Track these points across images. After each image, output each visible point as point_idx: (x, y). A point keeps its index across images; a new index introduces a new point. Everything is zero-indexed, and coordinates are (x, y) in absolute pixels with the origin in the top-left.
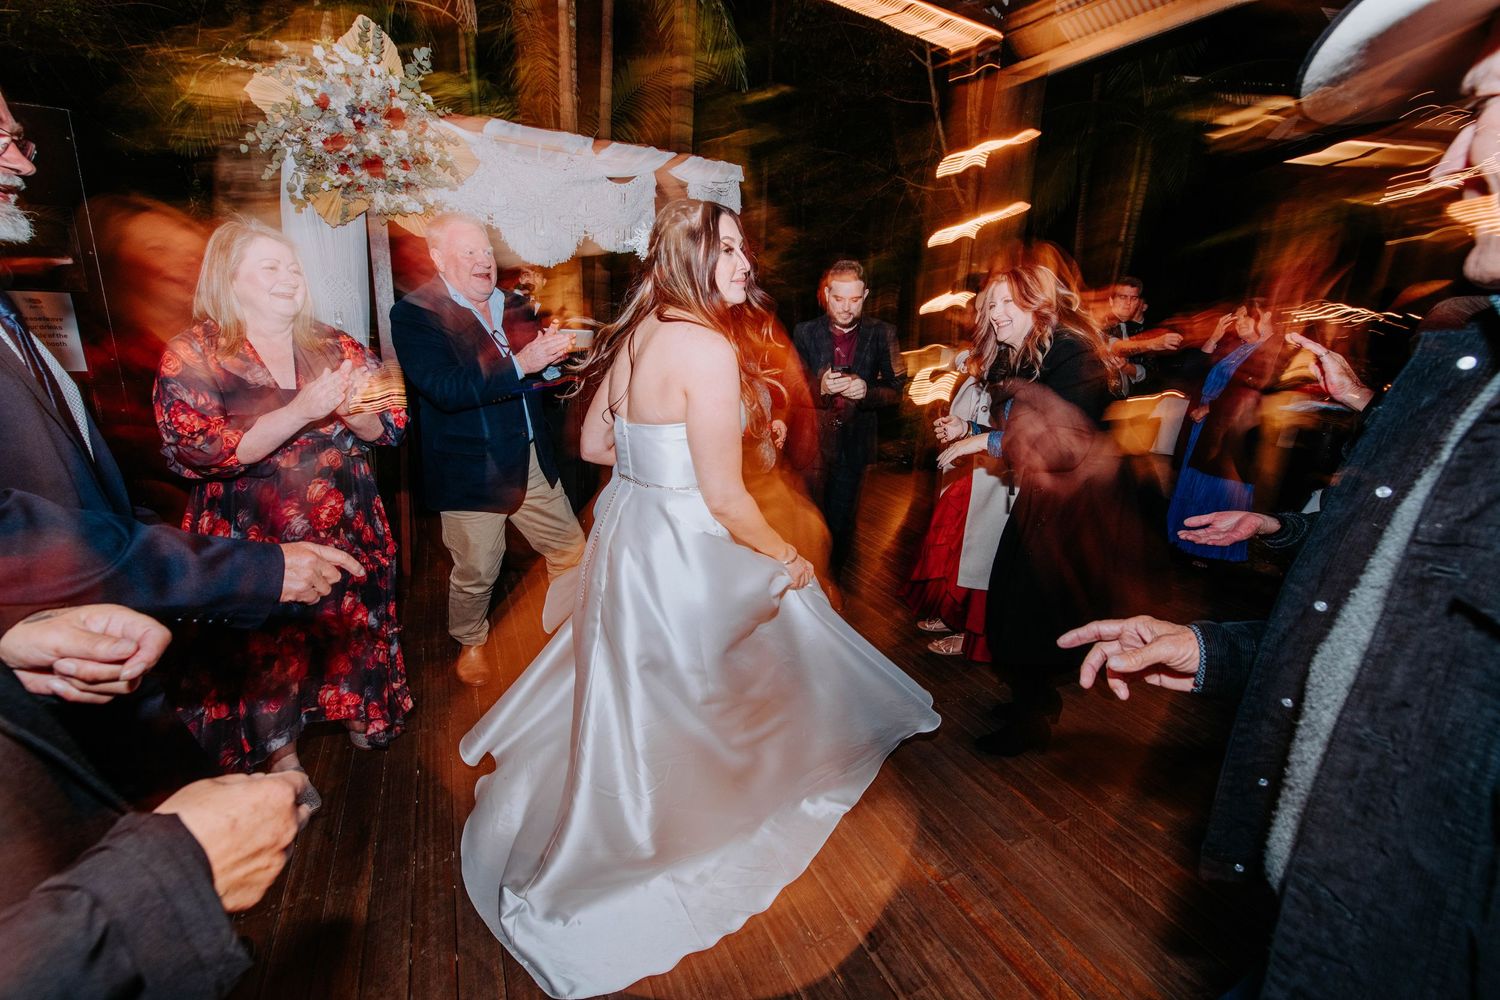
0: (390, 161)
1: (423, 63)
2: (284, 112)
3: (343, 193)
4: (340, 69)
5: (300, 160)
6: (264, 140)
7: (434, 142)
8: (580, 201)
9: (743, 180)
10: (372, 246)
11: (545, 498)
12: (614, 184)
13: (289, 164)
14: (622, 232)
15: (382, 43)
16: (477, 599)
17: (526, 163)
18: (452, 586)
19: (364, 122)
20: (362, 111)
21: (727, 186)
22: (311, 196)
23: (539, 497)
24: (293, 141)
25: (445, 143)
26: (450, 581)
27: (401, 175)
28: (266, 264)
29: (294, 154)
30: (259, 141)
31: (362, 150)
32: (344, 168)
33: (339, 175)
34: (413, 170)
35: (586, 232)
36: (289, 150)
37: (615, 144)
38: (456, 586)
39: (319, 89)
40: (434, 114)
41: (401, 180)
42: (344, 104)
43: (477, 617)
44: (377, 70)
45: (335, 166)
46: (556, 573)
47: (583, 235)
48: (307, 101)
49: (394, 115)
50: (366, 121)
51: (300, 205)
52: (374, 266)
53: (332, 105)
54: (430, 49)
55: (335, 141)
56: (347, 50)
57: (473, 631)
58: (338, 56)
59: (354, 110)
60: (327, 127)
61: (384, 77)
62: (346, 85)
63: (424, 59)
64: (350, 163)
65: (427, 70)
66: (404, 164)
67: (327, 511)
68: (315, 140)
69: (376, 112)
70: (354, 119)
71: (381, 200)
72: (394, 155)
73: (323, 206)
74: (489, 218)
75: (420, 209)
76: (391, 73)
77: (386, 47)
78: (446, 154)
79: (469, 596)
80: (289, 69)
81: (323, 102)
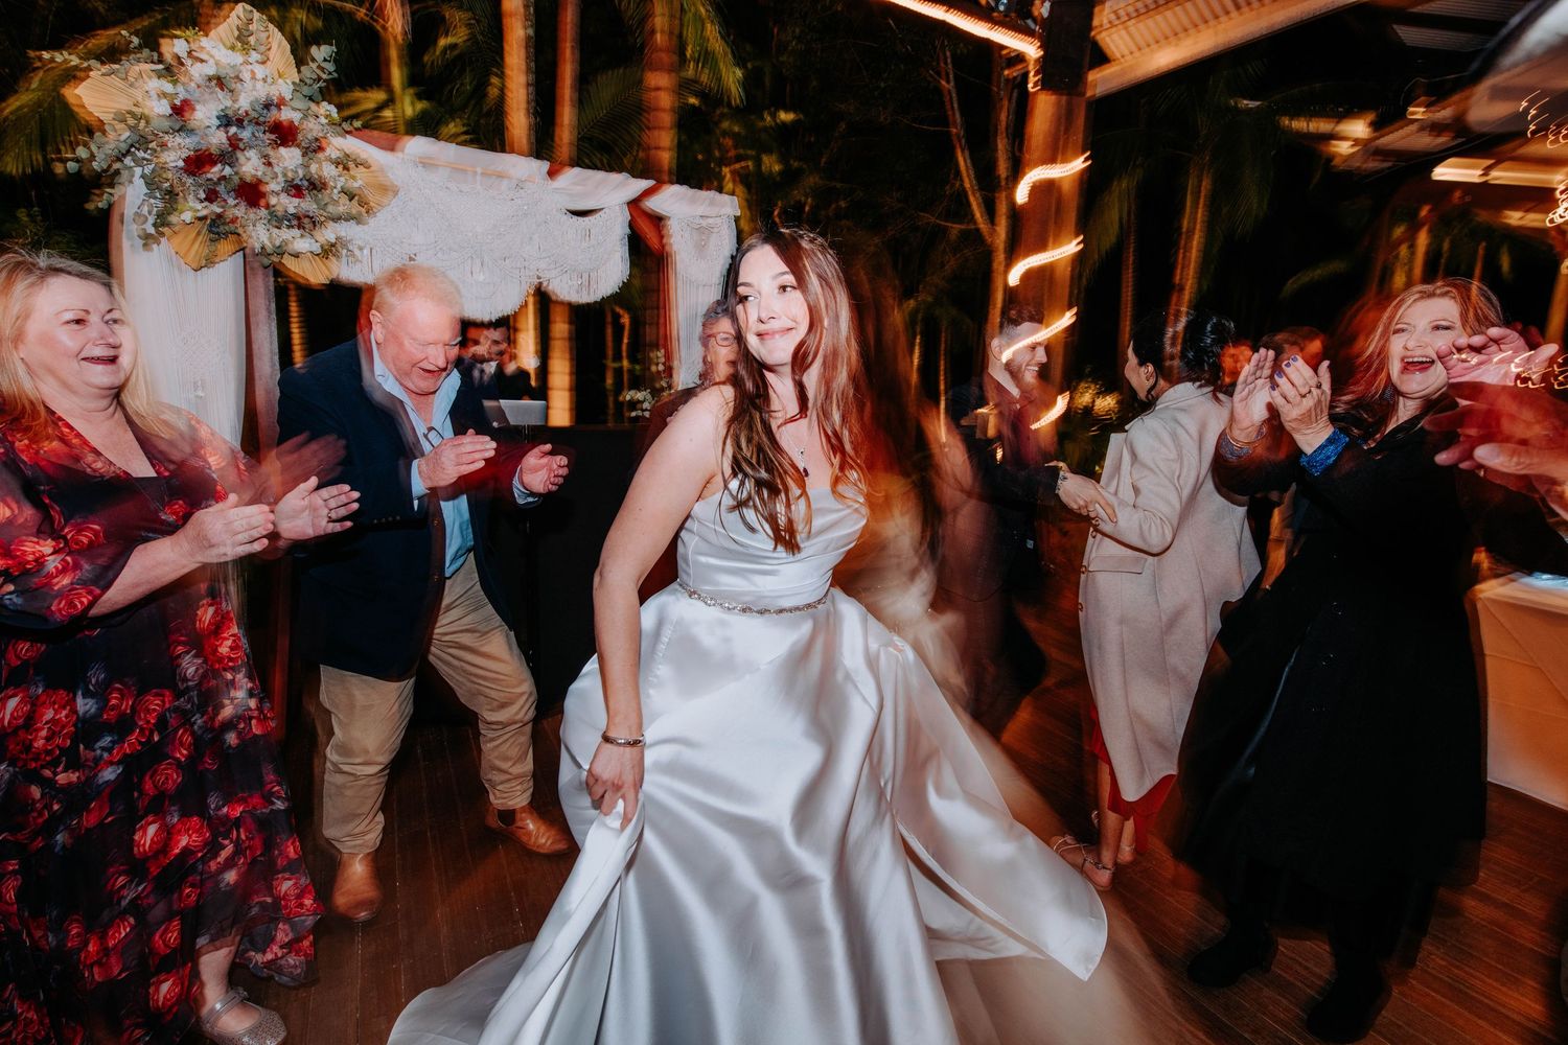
0: (274, 186)
1: (324, 65)
2: (131, 122)
3: (210, 226)
4: (210, 69)
5: (151, 183)
6: (100, 156)
7: (337, 163)
8: (531, 238)
9: (738, 214)
10: (249, 291)
11: (479, 632)
12: (575, 218)
13: (136, 189)
14: (585, 276)
15: (268, 37)
16: (363, 782)
17: (461, 191)
18: (328, 765)
19: (240, 136)
20: (240, 123)
21: (719, 220)
22: (165, 230)
23: (467, 631)
24: (144, 159)
25: (351, 165)
26: (325, 757)
27: (290, 204)
28: (69, 316)
29: (143, 176)
31: (236, 173)
32: (212, 196)
33: (206, 203)
34: (308, 198)
35: (539, 278)
36: (138, 171)
37: (577, 170)
38: (332, 763)
39: (181, 94)
40: (338, 129)
41: (289, 211)
42: (215, 113)
43: (365, 809)
44: (260, 71)
45: (201, 192)
46: (491, 735)
47: (536, 281)
48: (162, 108)
49: (285, 134)
50: (246, 134)
51: (148, 240)
52: (252, 320)
53: (196, 115)
54: (334, 48)
55: (198, 163)
56: (221, 46)
57: (357, 831)
58: (208, 53)
59: (226, 121)
60: (188, 143)
61: (269, 80)
62: (218, 89)
63: (325, 60)
64: (221, 189)
65: (330, 73)
66: (295, 189)
67: (229, 643)
68: (172, 158)
69: (257, 124)
70: (227, 132)
71: (260, 235)
72: (281, 179)
73: (180, 243)
74: (411, 259)
75: (316, 248)
76: (280, 76)
77: (274, 44)
78: (354, 178)
79: (352, 778)
80: (140, 68)
81: (180, 110)
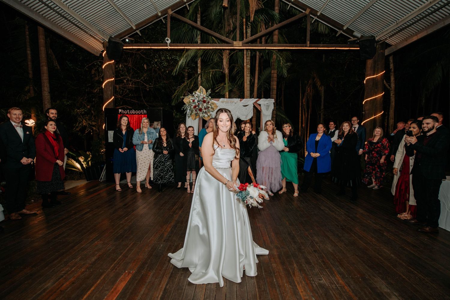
0: (203, 109)
1: (209, 92)
2: (188, 103)
3: (196, 114)
4: (197, 95)
5: (190, 110)
7: (211, 104)
8: (237, 111)
9: (274, 102)
10: (199, 122)
12: (244, 107)
13: (188, 111)
14: (246, 116)
17: (227, 105)
20: (199, 102)
21: (270, 104)
22: (191, 115)
24: (189, 107)
25: (213, 104)
27: (204, 111)
30: (184, 108)
31: (199, 108)
32: (196, 111)
36: (188, 109)
39: (193, 99)
40: (211, 99)
41: (204, 112)
44: (202, 94)
48: (191, 101)
49: (204, 102)
50: (200, 103)
51: (189, 117)
53: (195, 101)
54: (211, 90)
55: (195, 107)
56: (198, 92)
59: (198, 101)
60: (194, 105)
62: (197, 98)
66: (205, 109)
68: (192, 107)
69: (201, 101)
71: (201, 115)
73: (192, 117)
75: (207, 116)
76: (204, 94)
77: (204, 91)
78: (212, 106)
80: (190, 96)
81: (194, 101)
